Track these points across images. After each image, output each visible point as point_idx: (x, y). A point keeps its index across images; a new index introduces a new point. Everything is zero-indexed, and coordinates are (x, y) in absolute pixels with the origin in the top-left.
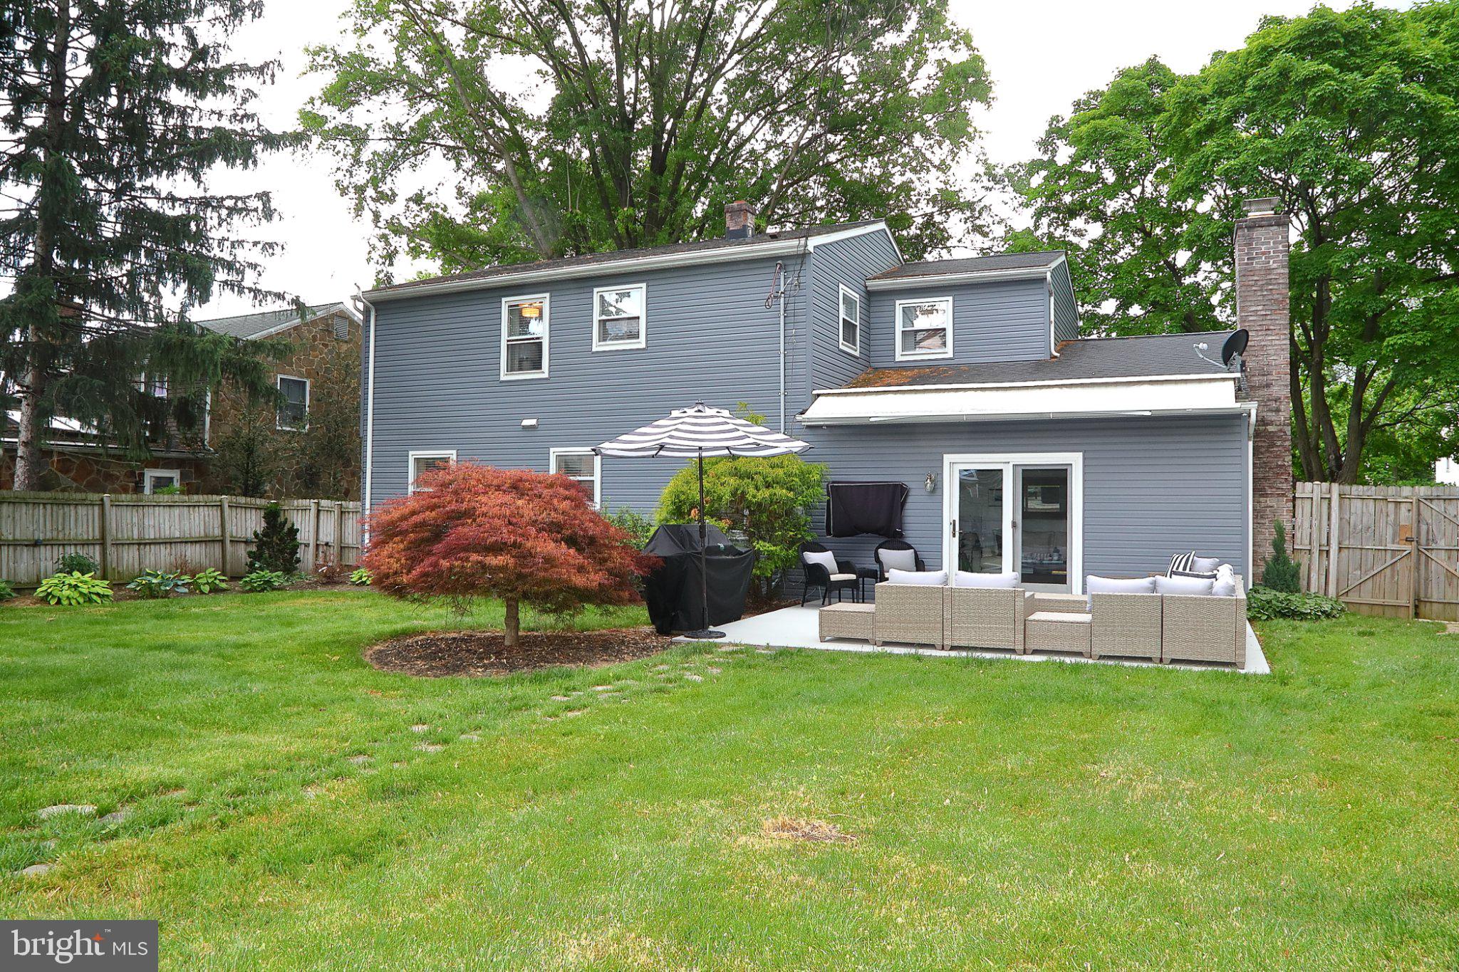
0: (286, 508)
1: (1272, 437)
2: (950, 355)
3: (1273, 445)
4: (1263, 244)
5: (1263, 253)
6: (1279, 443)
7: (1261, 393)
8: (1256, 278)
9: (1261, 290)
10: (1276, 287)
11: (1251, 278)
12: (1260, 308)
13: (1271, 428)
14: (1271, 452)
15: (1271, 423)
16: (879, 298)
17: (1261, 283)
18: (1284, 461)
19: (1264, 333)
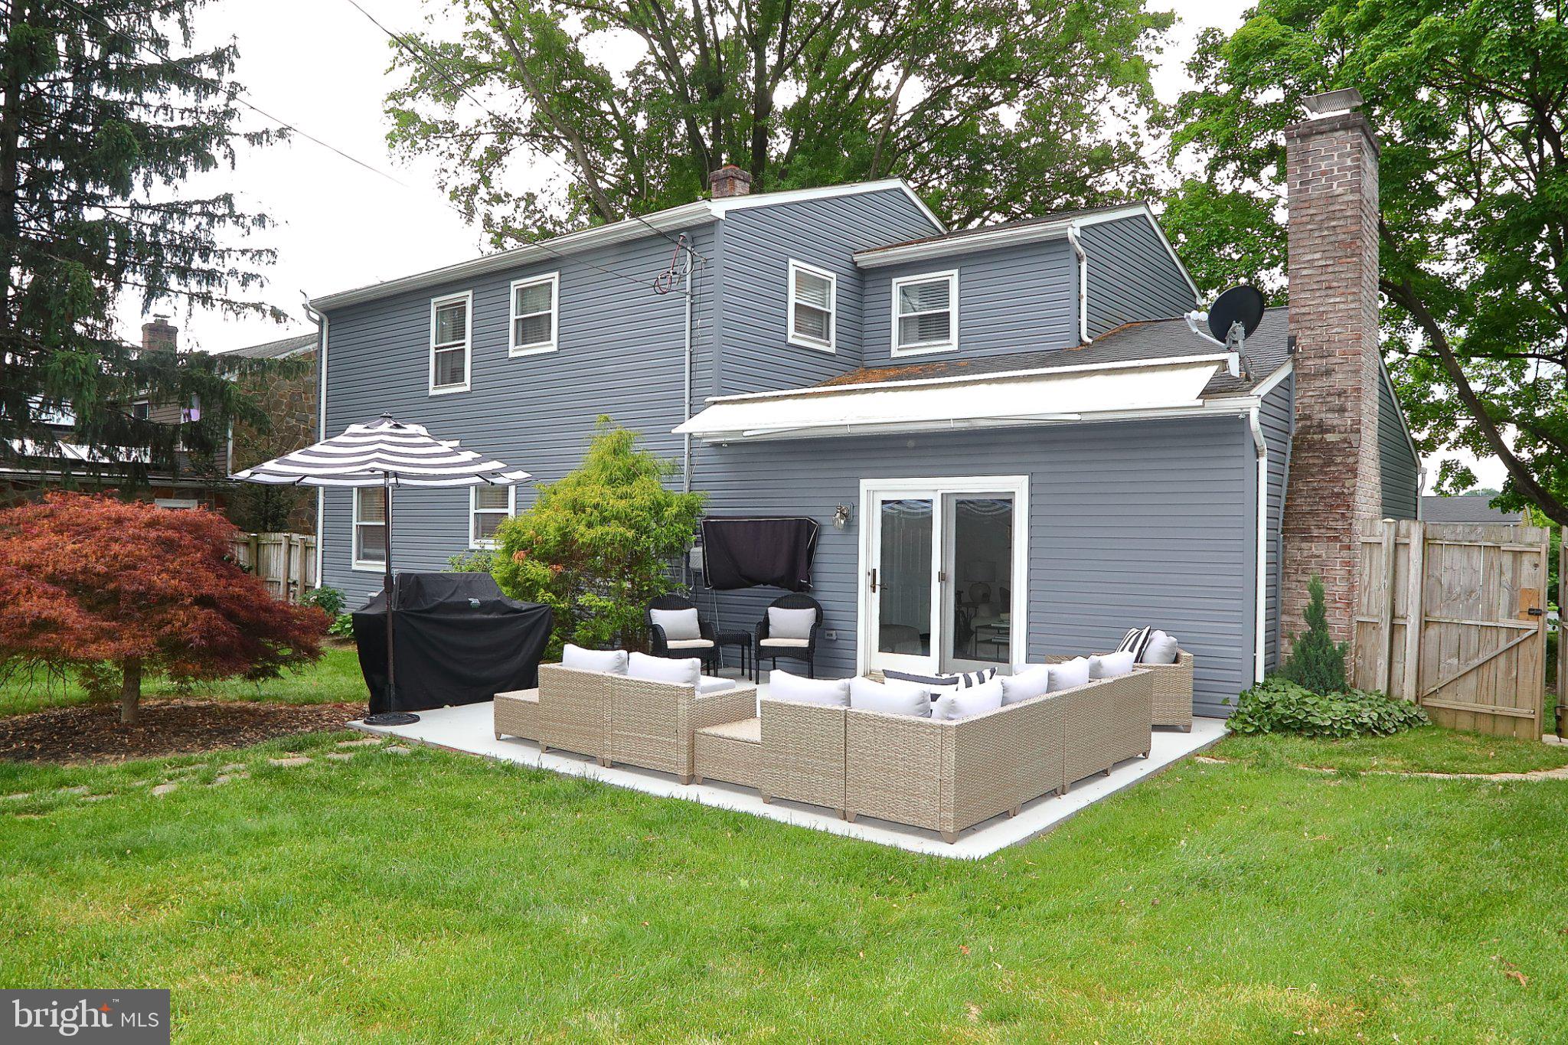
0: (264, 542)
1: (1331, 450)
2: (955, 347)
3: (1330, 462)
4: (1323, 158)
5: (1323, 173)
6: (1339, 460)
7: (1318, 383)
8: (1312, 211)
9: (1320, 229)
10: (1341, 223)
11: (1304, 212)
12: (1318, 256)
13: (1330, 437)
14: (1326, 473)
15: (1332, 429)
16: (873, 277)
17: (1319, 218)
18: (1343, 486)
19: (1323, 293)
